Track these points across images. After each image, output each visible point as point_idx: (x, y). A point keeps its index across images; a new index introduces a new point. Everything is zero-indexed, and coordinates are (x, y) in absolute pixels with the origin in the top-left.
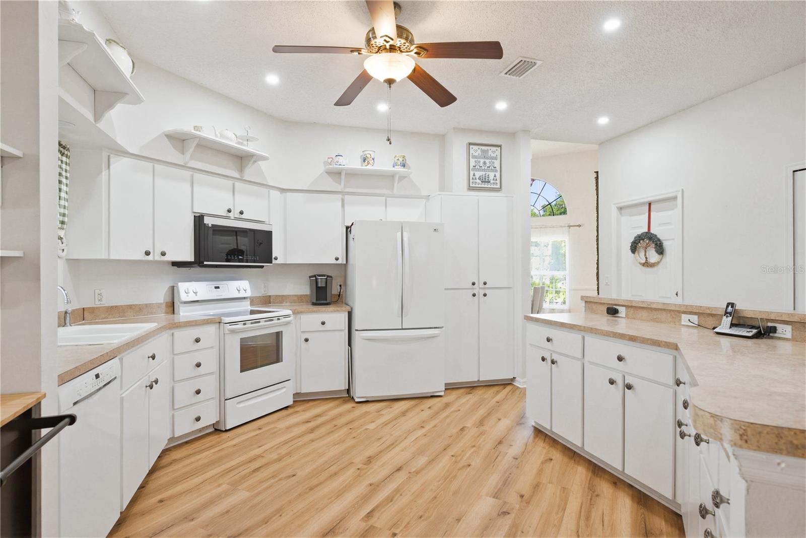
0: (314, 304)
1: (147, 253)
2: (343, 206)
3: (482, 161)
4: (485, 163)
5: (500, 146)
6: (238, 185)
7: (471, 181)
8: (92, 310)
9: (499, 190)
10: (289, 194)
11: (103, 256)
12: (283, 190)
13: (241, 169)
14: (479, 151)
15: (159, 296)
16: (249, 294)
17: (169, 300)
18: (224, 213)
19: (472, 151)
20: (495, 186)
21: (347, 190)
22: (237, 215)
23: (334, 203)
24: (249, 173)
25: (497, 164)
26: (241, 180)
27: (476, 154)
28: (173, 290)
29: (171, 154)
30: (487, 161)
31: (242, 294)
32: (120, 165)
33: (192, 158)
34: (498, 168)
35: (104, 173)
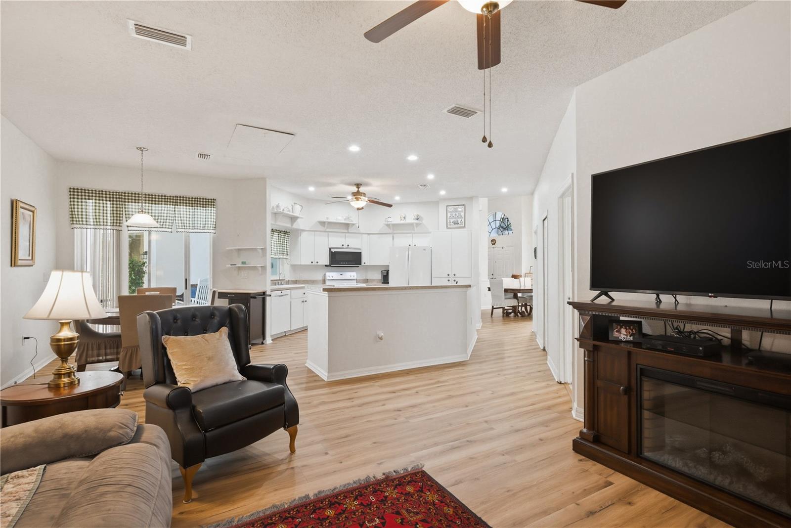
0: (382, 283)
1: (312, 262)
2: (393, 239)
3: (454, 214)
4: (456, 214)
5: (464, 205)
6: (347, 234)
7: (448, 224)
8: (299, 281)
9: (464, 227)
10: (371, 236)
11: (299, 264)
12: (369, 234)
13: (348, 229)
14: (453, 209)
15: (319, 277)
16: (355, 278)
17: (324, 279)
18: (341, 246)
19: (448, 209)
20: (462, 226)
21: (395, 232)
22: (347, 247)
23: (390, 238)
24: (350, 230)
25: (462, 214)
26: (348, 233)
27: (451, 211)
28: (325, 274)
29: (321, 228)
30: (457, 213)
31: (352, 278)
32: (304, 235)
33: (327, 228)
34: (463, 216)
35: (300, 238)
